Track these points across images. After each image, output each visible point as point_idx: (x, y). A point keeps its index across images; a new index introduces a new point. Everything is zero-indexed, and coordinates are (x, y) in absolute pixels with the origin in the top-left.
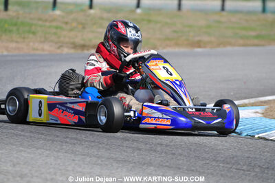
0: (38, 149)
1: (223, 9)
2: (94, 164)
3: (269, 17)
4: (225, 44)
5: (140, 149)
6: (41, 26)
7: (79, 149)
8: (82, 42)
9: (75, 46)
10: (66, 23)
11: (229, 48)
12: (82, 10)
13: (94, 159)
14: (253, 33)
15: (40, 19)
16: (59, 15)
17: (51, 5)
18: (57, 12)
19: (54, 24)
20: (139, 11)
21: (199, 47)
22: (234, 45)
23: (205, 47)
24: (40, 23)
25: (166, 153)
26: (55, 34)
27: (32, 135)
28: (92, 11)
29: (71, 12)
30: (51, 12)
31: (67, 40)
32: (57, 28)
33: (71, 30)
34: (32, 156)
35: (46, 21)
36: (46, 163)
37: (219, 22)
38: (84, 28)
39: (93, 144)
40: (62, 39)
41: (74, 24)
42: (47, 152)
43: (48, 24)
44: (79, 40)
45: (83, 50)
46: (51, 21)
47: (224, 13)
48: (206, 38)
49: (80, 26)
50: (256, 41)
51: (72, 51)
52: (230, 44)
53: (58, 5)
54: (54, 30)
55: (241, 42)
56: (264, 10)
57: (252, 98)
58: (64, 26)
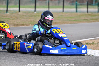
0: (3, 60)
1: (63, 11)
2: (23, 64)
3: (79, 13)
4: (64, 23)
5: (38, 59)
6: (3, 18)
7: (17, 59)
8: (17, 23)
9: (14, 25)
10: (11, 17)
11: (66, 24)
12: (16, 13)
13: (23, 63)
14: (73, 19)
15: (2, 16)
16: (9, 15)
17: (6, 11)
18: (8, 14)
19: (7, 17)
20: (35, 12)
21: (56, 24)
22: (67, 23)
23: (58, 24)
24: (2, 17)
25: (46, 60)
26: (8, 21)
27: (1, 55)
28: (20, 13)
29: (13, 13)
30: (6, 14)
31: (12, 23)
32: (8, 19)
33: (13, 19)
34: (2, 62)
35: (4, 16)
36: (7, 64)
37: (62, 16)
38: (17, 19)
39: (22, 57)
40: (10, 22)
41: (14, 18)
42: (7, 61)
43: (5, 18)
44: (16, 23)
45: (17, 26)
46: (6, 17)
47: (63, 13)
48: (58, 21)
49: (16, 18)
50: (75, 22)
51: (14, 26)
52: (66, 23)
53: (8, 11)
54: (7, 20)
55: (70, 22)
56: (77, 11)
57: (74, 41)
58: (10, 18)
